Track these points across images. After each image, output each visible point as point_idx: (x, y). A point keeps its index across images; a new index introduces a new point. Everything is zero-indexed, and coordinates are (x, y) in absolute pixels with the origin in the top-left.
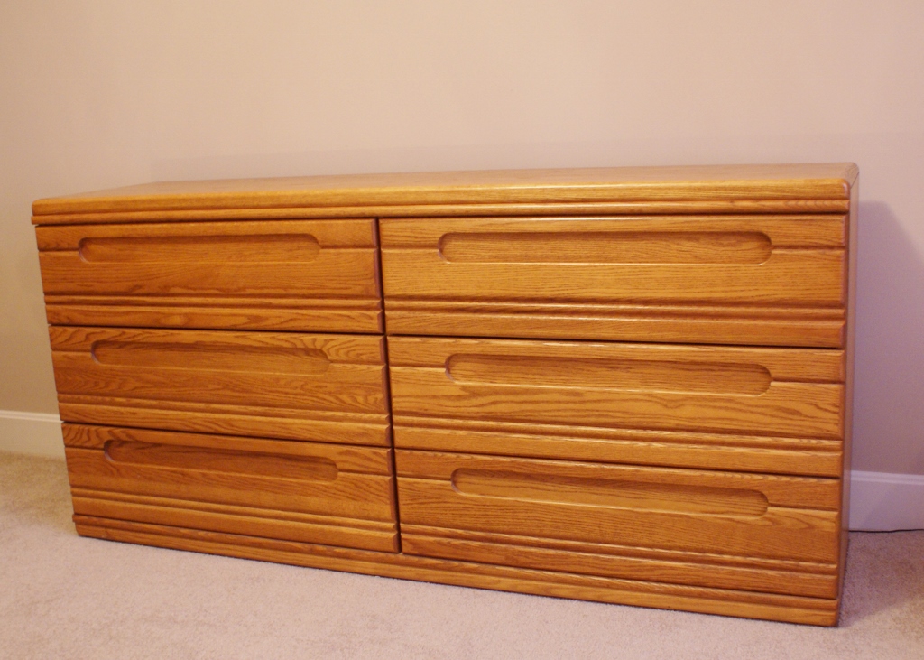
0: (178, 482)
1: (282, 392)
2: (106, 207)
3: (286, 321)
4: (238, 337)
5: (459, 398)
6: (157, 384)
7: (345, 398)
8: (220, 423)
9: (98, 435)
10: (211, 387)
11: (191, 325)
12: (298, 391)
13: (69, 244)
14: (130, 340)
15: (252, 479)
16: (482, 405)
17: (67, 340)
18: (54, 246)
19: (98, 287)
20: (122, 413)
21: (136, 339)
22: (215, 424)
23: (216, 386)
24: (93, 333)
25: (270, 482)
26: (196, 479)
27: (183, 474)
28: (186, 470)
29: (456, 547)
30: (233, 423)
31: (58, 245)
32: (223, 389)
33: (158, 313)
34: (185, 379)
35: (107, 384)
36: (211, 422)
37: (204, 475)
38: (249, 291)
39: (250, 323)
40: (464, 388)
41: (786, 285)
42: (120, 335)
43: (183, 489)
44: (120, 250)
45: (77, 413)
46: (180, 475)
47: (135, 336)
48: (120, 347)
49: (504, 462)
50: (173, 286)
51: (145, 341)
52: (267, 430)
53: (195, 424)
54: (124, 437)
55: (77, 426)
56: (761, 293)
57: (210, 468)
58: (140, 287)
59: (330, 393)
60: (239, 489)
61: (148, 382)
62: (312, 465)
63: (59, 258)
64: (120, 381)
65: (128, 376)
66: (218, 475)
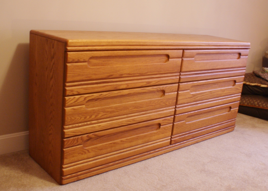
0: (111, 147)
1: (151, 106)
2: (104, 44)
3: (157, 82)
4: (142, 90)
5: (191, 97)
6: (111, 112)
7: (167, 103)
8: (131, 121)
9: (82, 139)
10: (130, 109)
11: (128, 87)
12: (156, 104)
13: (84, 60)
14: (102, 97)
15: (137, 137)
16: (195, 98)
17: (75, 102)
18: (76, 60)
19: (94, 77)
20: (95, 127)
21: (106, 96)
22: (129, 121)
23: (132, 108)
24: (88, 97)
25: (142, 136)
26: (118, 143)
27: (114, 143)
28: (115, 141)
30: (135, 120)
31: (79, 60)
32: (134, 108)
33: (117, 85)
34: (122, 108)
36: (128, 121)
37: (121, 141)
38: (148, 74)
39: (147, 84)
40: (192, 95)
42: (100, 96)
43: (113, 149)
44: (103, 61)
45: (73, 132)
46: (113, 144)
47: (106, 95)
48: (95, 101)
50: (124, 74)
51: (110, 96)
52: (145, 119)
53: (122, 123)
54: (93, 136)
55: (72, 138)
57: (121, 138)
58: (112, 75)
59: (164, 103)
60: (132, 142)
61: (108, 112)
62: (152, 127)
63: (78, 66)
64: (97, 114)
65: (100, 111)
66: (126, 139)
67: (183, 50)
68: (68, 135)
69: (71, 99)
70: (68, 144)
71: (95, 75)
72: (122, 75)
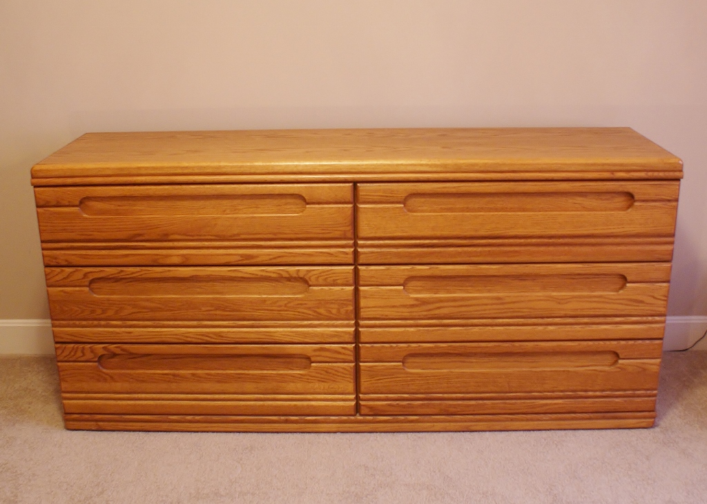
0: (169, 381)
1: (267, 310)
3: (275, 258)
4: (229, 271)
5: (412, 306)
6: (152, 310)
7: (322, 311)
8: (211, 335)
9: (92, 351)
10: (203, 309)
11: (187, 263)
12: (283, 308)
13: (69, 202)
14: (128, 276)
15: (237, 374)
16: (430, 310)
17: (64, 278)
18: (54, 203)
19: (97, 235)
20: (118, 333)
21: (134, 275)
22: (207, 336)
23: (209, 308)
24: (92, 272)
25: (253, 375)
26: (186, 378)
27: (174, 375)
28: (176, 372)
29: (403, 406)
30: (224, 335)
31: (58, 202)
32: (216, 310)
33: (157, 255)
34: (180, 304)
35: (104, 311)
36: (202, 335)
37: (193, 375)
38: (243, 237)
39: (241, 260)
40: (417, 299)
41: (641, 224)
42: (119, 273)
43: (174, 386)
44: (119, 206)
46: (171, 377)
47: (133, 273)
48: (115, 282)
49: (443, 347)
50: (172, 234)
51: (143, 276)
52: (253, 337)
53: (187, 337)
54: (118, 351)
55: (72, 345)
56: (626, 229)
57: (197, 369)
58: (140, 235)
59: (309, 308)
60: (226, 382)
61: (144, 308)
63: (59, 213)
64: (117, 309)
65: (125, 304)
66: (207, 374)
67: (355, 183)
68: (62, 338)
69: (56, 273)
70: (64, 354)
71: (98, 232)
72: (167, 235)
